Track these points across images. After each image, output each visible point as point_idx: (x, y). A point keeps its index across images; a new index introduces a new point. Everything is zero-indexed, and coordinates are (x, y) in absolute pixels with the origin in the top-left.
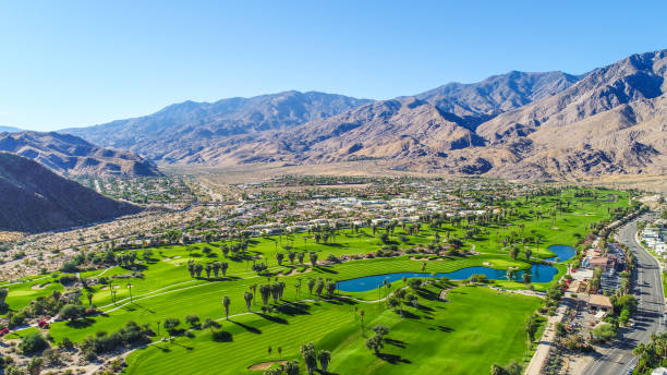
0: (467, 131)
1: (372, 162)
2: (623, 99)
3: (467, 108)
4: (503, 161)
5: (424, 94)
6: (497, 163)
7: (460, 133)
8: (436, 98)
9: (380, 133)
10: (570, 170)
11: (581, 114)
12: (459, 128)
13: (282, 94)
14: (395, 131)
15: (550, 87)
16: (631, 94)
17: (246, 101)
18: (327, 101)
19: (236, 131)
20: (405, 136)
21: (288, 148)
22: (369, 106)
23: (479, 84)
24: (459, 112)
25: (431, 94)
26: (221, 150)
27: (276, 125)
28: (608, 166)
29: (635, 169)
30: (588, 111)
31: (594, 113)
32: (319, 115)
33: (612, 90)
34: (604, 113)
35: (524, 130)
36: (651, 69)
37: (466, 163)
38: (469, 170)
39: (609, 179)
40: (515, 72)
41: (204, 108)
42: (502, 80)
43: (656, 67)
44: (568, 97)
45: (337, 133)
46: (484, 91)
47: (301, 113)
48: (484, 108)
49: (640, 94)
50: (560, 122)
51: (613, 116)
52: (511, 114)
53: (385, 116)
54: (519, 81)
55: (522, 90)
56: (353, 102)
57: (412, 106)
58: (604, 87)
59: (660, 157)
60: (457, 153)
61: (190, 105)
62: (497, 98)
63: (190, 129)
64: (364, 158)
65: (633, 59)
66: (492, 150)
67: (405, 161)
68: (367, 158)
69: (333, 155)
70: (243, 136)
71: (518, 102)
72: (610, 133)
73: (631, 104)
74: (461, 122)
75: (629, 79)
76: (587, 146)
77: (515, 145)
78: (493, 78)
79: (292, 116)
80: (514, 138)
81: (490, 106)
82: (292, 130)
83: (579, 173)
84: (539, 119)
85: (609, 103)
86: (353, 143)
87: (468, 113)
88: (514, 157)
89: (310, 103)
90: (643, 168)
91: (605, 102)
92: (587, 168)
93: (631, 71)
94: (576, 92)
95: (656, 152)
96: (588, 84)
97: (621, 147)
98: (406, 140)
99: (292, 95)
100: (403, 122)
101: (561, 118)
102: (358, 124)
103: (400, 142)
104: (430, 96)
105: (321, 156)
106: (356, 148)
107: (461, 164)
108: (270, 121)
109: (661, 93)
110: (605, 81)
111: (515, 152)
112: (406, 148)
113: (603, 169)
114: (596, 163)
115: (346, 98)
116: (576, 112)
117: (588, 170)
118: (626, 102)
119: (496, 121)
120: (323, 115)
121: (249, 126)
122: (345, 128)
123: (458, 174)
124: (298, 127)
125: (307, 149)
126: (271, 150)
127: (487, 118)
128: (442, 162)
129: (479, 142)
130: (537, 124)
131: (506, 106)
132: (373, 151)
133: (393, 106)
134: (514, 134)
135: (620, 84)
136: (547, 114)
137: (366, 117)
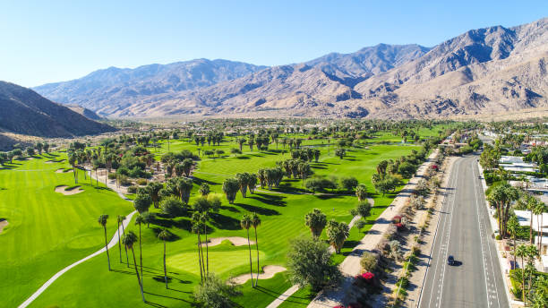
0: (348, 88)
1: (275, 112)
2: (463, 63)
3: (346, 73)
4: (377, 108)
5: (311, 61)
6: (372, 110)
7: (343, 89)
8: (321, 64)
9: (279, 91)
10: (426, 113)
11: (433, 75)
12: (341, 86)
13: (194, 61)
14: (291, 89)
15: (409, 56)
16: (470, 59)
17: (163, 67)
18: (232, 68)
19: (157, 91)
20: (300, 92)
21: (204, 103)
22: (268, 71)
23: (354, 54)
24: (339, 74)
25: (316, 62)
26: (146, 106)
27: (190, 86)
28: (454, 110)
29: (473, 112)
30: (438, 72)
31: (443, 73)
32: (226, 78)
33: (456, 57)
34: (450, 73)
35: (391, 87)
36: (484, 42)
37: (349, 110)
38: (352, 115)
39: (456, 117)
40: (382, 44)
41: (126, 72)
42: (373, 51)
43: (487, 40)
44: (423, 62)
45: (243, 91)
46: (358, 59)
47: (211, 76)
48: (358, 72)
49: (476, 60)
50: (418, 81)
51: (457, 75)
52: (380, 76)
53: (282, 78)
54: (385, 52)
55: (388, 59)
56: (253, 68)
58: (450, 55)
59: (490, 103)
60: (342, 104)
61: (114, 70)
62: (369, 65)
63: (117, 90)
64: (268, 109)
65: (471, 33)
66: (368, 101)
67: (302, 109)
68: (271, 109)
69: (242, 107)
70: (163, 95)
71: (385, 68)
72: (454, 88)
73: (469, 66)
74: (342, 82)
75: (468, 48)
76: (439, 97)
77: (385, 98)
78: (365, 49)
79: (204, 79)
80: (384, 93)
81: (363, 70)
82: (205, 90)
83: (433, 114)
84: (402, 79)
85: (454, 66)
86: (257, 99)
87: (347, 76)
88: (384, 106)
89: (218, 68)
90: (478, 111)
91: (451, 66)
92: (439, 111)
93: (469, 43)
94: (429, 59)
95: (488, 100)
96: (439, 53)
97: (463, 96)
98: (300, 95)
99: (203, 62)
100: (297, 82)
101: (419, 78)
102: (260, 85)
103: (295, 97)
104: (315, 64)
105: (233, 109)
106: (261, 102)
107: (345, 111)
108: (186, 83)
109: (490, 59)
110: (450, 50)
111: (386, 102)
112: (301, 101)
113: (450, 112)
114: (445, 107)
115: (247, 65)
116: (430, 73)
117: (440, 113)
118: (466, 65)
119: (370, 81)
120: (229, 78)
121: (168, 87)
122: (250, 87)
123: (344, 118)
124: (210, 88)
125: (219, 104)
126: (190, 105)
127: (362, 79)
128: (330, 110)
129: (357, 96)
130: (401, 82)
131: (376, 71)
132: (275, 104)
133: (288, 70)
134: (384, 90)
135: (461, 52)
136: (408, 75)
137: (266, 78)
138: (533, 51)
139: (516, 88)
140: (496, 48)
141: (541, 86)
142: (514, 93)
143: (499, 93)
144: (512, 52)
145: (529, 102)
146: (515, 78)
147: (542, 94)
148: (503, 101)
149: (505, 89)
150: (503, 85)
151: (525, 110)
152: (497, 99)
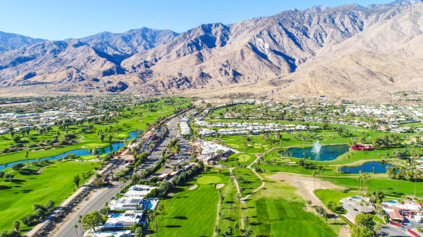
0: (113, 65)
1: (43, 87)
2: (199, 48)
3: (116, 49)
4: (135, 83)
5: (86, 38)
6: (131, 84)
7: (109, 65)
8: (95, 41)
9: (51, 65)
10: (169, 88)
11: (179, 55)
12: (108, 62)
14: (63, 64)
15: (165, 39)
16: (202, 46)
18: (5, 38)
20: (70, 67)
22: (42, 44)
23: (124, 34)
24: (110, 52)
25: (91, 38)
28: (188, 85)
29: (201, 86)
30: (182, 54)
31: (185, 55)
33: (193, 43)
34: (190, 55)
35: (149, 64)
36: (211, 33)
37: (111, 85)
38: (113, 90)
39: (188, 92)
40: (146, 28)
42: (138, 32)
43: (213, 32)
44: (172, 45)
45: (14, 64)
46: (127, 38)
48: (127, 50)
49: (206, 46)
50: (168, 60)
51: (192, 58)
52: (141, 54)
53: (55, 52)
54: (148, 34)
55: (150, 40)
56: (29, 40)
57: (76, 46)
58: (189, 41)
59: (212, 79)
60: (106, 79)
62: (135, 44)
64: (36, 83)
65: (203, 26)
66: (128, 76)
67: (69, 84)
68: (39, 83)
69: (9, 81)
71: (148, 47)
72: (191, 67)
73: (201, 51)
74: (110, 58)
75: (201, 37)
76: (180, 74)
77: (142, 74)
78: (131, 30)
80: (142, 69)
81: (130, 48)
83: (174, 89)
84: (157, 58)
85: (192, 50)
86: (26, 73)
87: (116, 53)
88: (141, 81)
90: (204, 86)
91: (190, 49)
92: (178, 86)
93: (202, 33)
94: (176, 43)
95: (210, 77)
96: (182, 39)
97: (194, 75)
98: (70, 70)
100: (69, 57)
101: (169, 57)
102: (33, 58)
103: (66, 71)
104: (91, 40)
106: (30, 75)
107: (108, 86)
109: (215, 46)
110: (190, 37)
111: (142, 78)
112: (70, 75)
113: (186, 87)
114: (183, 83)
116: (176, 55)
117: (179, 87)
118: (199, 50)
119: (133, 58)
122: (21, 60)
123: (106, 92)
127: (128, 56)
128: (95, 84)
129: (121, 71)
130: (156, 61)
131: (140, 49)
132: (45, 78)
133: (62, 45)
134: (143, 66)
135: (196, 39)
136: (162, 55)
137: (39, 52)
138: (238, 42)
139: (227, 69)
140: (218, 38)
141: (242, 67)
142: (226, 73)
143: (217, 72)
144: (228, 42)
145: (234, 79)
146: (227, 62)
147: (242, 73)
148: (220, 78)
149: (221, 69)
150: (220, 67)
151: (231, 85)
152: (216, 77)
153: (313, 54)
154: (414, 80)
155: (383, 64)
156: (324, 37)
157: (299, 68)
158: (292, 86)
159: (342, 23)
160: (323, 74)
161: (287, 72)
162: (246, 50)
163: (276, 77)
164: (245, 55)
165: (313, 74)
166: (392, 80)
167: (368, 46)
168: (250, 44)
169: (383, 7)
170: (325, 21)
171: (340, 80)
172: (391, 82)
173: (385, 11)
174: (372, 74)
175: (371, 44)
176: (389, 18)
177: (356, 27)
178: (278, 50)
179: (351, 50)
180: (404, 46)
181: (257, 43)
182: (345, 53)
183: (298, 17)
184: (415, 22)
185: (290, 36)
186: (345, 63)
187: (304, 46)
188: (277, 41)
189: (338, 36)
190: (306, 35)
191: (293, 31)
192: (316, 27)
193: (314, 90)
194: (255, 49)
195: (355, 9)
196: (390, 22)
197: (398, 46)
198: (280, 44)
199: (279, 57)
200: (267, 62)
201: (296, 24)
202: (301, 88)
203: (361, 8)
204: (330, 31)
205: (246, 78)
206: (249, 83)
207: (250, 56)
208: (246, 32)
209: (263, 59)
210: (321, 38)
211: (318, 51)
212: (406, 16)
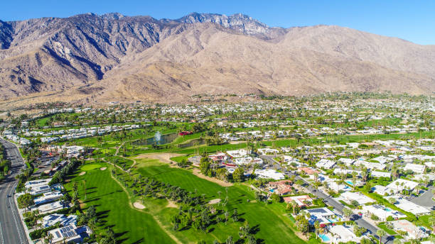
59: (2, 89)
138: (29, 45)
139: (21, 76)
141: (41, 74)
142: (20, 80)
143: (8, 80)
144: (12, 43)
145: (34, 88)
146: (19, 67)
147: (42, 81)
148: (13, 86)
149: (13, 77)
150: (9, 73)
151: (32, 95)
152: (7, 85)
153: (118, 61)
154: (204, 86)
155: (181, 73)
156: (126, 45)
157: (106, 75)
158: (107, 93)
159: (141, 33)
160: (134, 81)
161: (94, 79)
162: (42, 54)
163: (83, 84)
164: (42, 60)
165: (125, 82)
166: (189, 86)
167: (166, 56)
168: (46, 47)
169: (173, 23)
170: (125, 30)
171: (150, 87)
172: (188, 88)
173: (175, 26)
174: (174, 81)
175: (168, 55)
176: (178, 33)
177: (153, 38)
178: (80, 56)
179: (153, 60)
180: (194, 58)
181: (55, 47)
182: (148, 61)
183: (97, 22)
184: (197, 38)
185: (92, 41)
186: (152, 71)
187: (108, 53)
188: (78, 46)
189: (139, 45)
190: (108, 42)
191: (94, 37)
192: (117, 35)
193: (128, 96)
194: (53, 53)
195: (150, 21)
196: (180, 36)
197: (189, 58)
198: (82, 49)
199: (83, 63)
200: (71, 69)
201: (96, 30)
202: (117, 96)
203: (156, 21)
204: (131, 39)
205: (49, 86)
206: (54, 92)
207: (49, 62)
208: (36, 33)
209: (65, 65)
210: (123, 46)
211: (123, 59)
212: (191, 33)
